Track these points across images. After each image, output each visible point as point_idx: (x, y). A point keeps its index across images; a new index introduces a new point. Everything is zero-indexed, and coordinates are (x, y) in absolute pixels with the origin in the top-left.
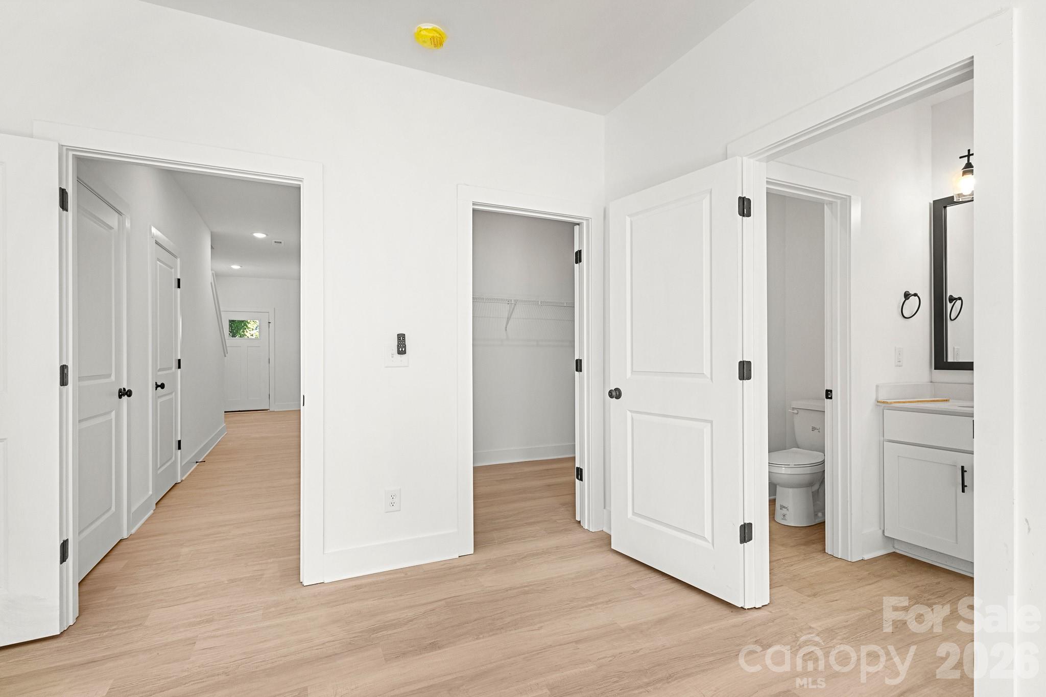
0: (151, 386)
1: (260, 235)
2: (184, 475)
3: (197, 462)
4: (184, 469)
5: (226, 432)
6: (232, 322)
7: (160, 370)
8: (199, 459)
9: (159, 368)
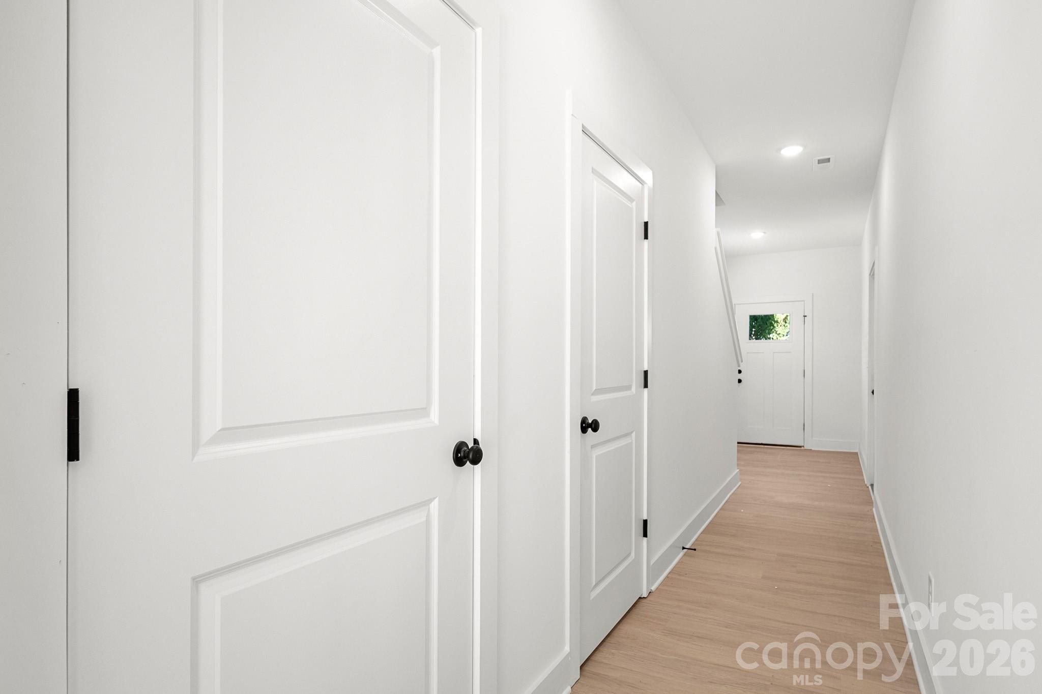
0: (571, 426)
1: (792, 151)
2: (653, 584)
3: (684, 548)
4: (654, 571)
5: (740, 483)
6: (754, 319)
7: (598, 392)
8: (687, 544)
9: (594, 388)
